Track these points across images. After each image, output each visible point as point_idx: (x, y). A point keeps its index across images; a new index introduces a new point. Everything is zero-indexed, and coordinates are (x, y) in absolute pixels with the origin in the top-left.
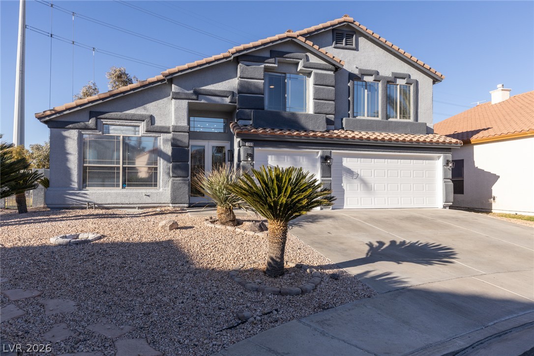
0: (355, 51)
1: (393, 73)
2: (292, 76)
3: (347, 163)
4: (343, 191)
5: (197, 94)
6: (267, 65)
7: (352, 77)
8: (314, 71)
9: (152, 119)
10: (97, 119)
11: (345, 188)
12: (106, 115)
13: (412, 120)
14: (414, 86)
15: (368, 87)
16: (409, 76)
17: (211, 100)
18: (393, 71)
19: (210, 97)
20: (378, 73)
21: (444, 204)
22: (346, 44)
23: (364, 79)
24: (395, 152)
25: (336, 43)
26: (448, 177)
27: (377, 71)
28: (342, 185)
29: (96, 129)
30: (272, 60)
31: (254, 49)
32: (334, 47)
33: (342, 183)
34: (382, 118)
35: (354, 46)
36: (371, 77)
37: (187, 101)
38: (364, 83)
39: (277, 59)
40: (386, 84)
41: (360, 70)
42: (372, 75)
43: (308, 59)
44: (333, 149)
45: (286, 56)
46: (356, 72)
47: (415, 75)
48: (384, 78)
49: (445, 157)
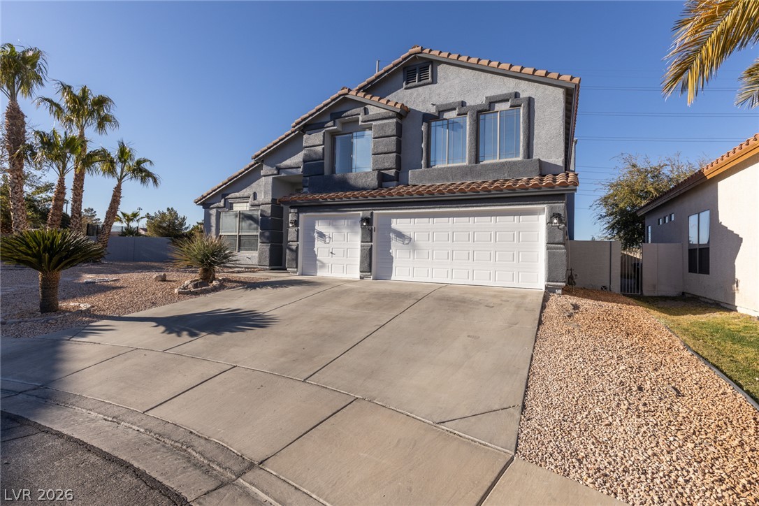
0: (433, 85)
1: (486, 98)
2: (359, 134)
3: (397, 224)
4: (392, 258)
5: (279, 169)
6: (327, 129)
7: (428, 118)
8: (374, 123)
9: (255, 194)
10: (225, 200)
11: (393, 255)
12: (230, 196)
13: (520, 158)
14: (524, 107)
15: (450, 126)
16: (517, 95)
17: (291, 173)
18: (489, 95)
19: (290, 170)
20: (463, 104)
21: (546, 283)
22: (419, 80)
23: (444, 117)
24: (457, 207)
25: (407, 84)
26: (557, 240)
27: (462, 101)
28: (391, 251)
29: (224, 207)
30: (331, 123)
31: (311, 118)
32: (406, 89)
33: (390, 248)
34: (470, 162)
35: (430, 79)
36: (454, 112)
37: (272, 177)
38: (445, 122)
39: (337, 121)
40: (475, 116)
41: (437, 107)
42: (455, 109)
43: (366, 112)
44: (375, 210)
45: (344, 115)
46: (433, 110)
47: (526, 90)
48: (472, 107)
49: (552, 209)
